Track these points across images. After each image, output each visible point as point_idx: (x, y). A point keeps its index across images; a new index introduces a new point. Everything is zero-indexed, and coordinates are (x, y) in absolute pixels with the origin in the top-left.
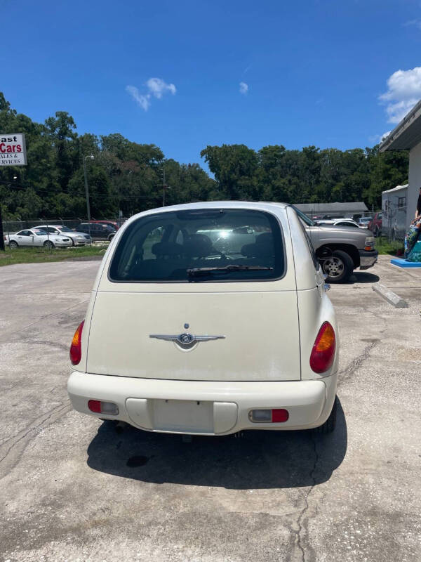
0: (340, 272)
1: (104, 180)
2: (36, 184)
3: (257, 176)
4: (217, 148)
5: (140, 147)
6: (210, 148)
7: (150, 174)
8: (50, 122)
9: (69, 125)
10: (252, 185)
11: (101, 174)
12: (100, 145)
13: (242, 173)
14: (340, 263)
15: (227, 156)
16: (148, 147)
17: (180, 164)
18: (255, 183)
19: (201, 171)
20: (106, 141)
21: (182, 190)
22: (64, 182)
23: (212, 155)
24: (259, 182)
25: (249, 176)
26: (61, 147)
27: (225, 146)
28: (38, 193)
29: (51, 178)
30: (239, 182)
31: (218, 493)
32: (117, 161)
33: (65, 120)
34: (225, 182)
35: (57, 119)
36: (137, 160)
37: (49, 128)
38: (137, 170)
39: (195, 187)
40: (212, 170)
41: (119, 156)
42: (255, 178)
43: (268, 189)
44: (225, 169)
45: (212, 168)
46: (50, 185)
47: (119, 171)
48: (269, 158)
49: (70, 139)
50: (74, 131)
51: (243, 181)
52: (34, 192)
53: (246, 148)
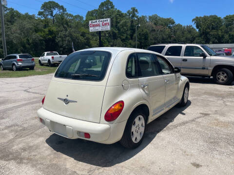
0: (225, 79)
1: (147, 34)
2: (122, 37)
3: (221, 30)
4: (201, 17)
5: (165, 19)
6: (197, 18)
7: (167, 31)
8: (128, 12)
9: (136, 12)
10: (218, 34)
11: (146, 32)
12: (148, 20)
13: (213, 28)
14: (225, 75)
15: (206, 21)
16: (168, 19)
17: (183, 26)
18: (220, 33)
19: (193, 28)
20: (150, 18)
21: (183, 37)
22: (132, 36)
23: (198, 21)
24: (222, 32)
25: (217, 30)
26: (132, 22)
27: (205, 16)
28: (122, 41)
29: (127, 34)
30: (211, 33)
31: (70, 160)
32: (154, 26)
33: (134, 10)
34: (203, 33)
35: (131, 10)
36: (162, 25)
37: (128, 14)
38: (162, 29)
39: (189, 36)
40: (197, 28)
41: (155, 24)
42: (220, 31)
43: (227, 37)
44: (204, 27)
45: (197, 27)
46: (127, 37)
47: (154, 30)
48: (229, 21)
49: (136, 18)
50: (137, 15)
51: (213, 32)
52: (120, 40)
53: (217, 16)
